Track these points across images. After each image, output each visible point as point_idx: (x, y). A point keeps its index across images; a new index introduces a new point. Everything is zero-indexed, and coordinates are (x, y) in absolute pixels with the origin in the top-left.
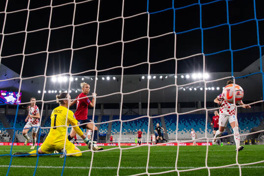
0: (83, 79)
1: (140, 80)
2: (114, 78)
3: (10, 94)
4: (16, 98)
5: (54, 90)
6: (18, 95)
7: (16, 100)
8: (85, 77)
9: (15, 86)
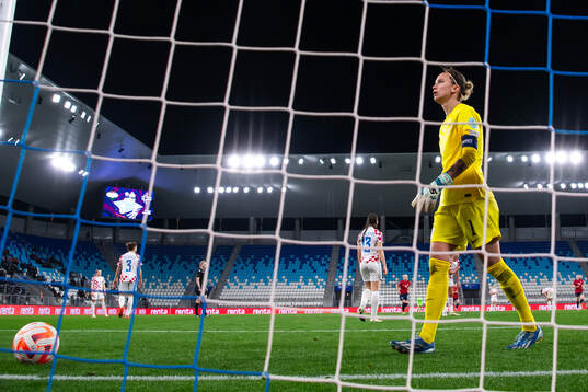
0: (301, 161)
1: (430, 166)
2: (373, 161)
3: (127, 194)
4: (143, 204)
5: (233, 187)
6: (148, 198)
7: (143, 210)
8: (306, 157)
9: (141, 176)
